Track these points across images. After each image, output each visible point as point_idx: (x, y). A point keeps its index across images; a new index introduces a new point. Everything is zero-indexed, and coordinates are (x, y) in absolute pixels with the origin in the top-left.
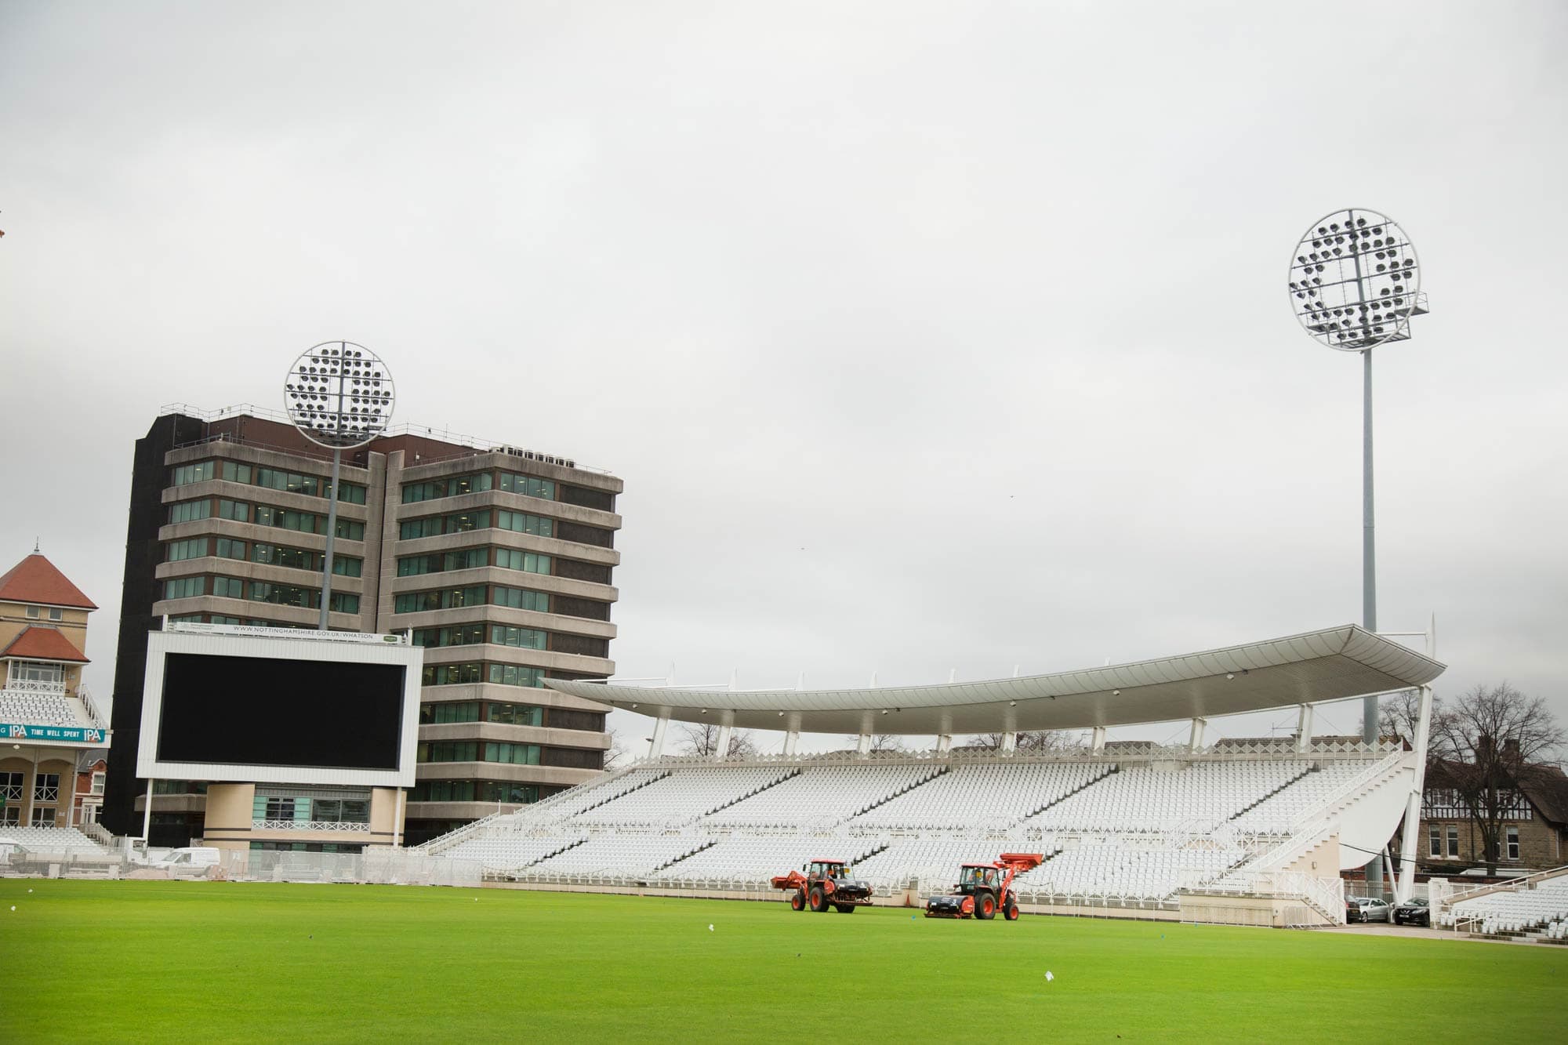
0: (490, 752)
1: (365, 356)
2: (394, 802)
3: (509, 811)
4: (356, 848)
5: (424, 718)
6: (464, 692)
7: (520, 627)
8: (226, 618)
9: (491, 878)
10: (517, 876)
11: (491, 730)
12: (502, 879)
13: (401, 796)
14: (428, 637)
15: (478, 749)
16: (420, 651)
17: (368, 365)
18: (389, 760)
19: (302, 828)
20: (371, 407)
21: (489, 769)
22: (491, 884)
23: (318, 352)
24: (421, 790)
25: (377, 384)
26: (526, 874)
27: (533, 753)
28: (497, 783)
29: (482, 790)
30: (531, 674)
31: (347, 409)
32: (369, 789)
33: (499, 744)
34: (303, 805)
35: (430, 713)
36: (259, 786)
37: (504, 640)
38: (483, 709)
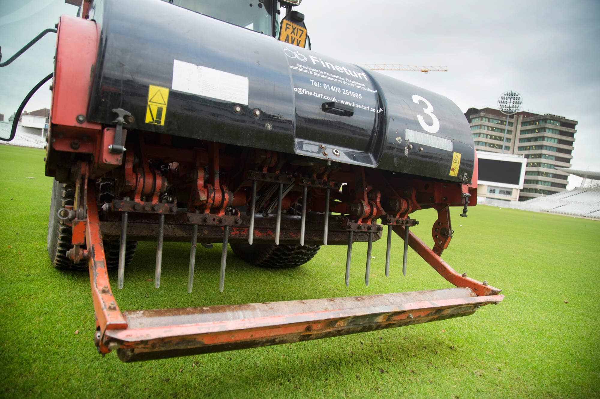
0: (540, 183)
1: (517, 94)
2: (517, 191)
3: (545, 196)
4: (509, 201)
5: (526, 175)
6: (534, 169)
7: (549, 155)
8: (481, 150)
9: (542, 211)
10: (549, 211)
11: (540, 178)
12: (545, 211)
13: (519, 191)
14: (527, 156)
15: (537, 182)
16: (526, 159)
17: (517, 95)
18: (517, 182)
19: (497, 195)
20: (517, 105)
21: (539, 187)
22: (542, 212)
23: (506, 93)
24: (524, 190)
25: (519, 100)
26: (552, 211)
27: (550, 184)
28: (540, 190)
29: (536, 191)
30: (550, 166)
31: (511, 106)
32: (512, 189)
33: (542, 181)
34: (497, 191)
35: (527, 173)
36: (489, 186)
37: (545, 158)
38: (539, 173)
